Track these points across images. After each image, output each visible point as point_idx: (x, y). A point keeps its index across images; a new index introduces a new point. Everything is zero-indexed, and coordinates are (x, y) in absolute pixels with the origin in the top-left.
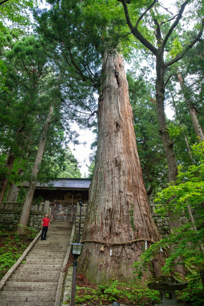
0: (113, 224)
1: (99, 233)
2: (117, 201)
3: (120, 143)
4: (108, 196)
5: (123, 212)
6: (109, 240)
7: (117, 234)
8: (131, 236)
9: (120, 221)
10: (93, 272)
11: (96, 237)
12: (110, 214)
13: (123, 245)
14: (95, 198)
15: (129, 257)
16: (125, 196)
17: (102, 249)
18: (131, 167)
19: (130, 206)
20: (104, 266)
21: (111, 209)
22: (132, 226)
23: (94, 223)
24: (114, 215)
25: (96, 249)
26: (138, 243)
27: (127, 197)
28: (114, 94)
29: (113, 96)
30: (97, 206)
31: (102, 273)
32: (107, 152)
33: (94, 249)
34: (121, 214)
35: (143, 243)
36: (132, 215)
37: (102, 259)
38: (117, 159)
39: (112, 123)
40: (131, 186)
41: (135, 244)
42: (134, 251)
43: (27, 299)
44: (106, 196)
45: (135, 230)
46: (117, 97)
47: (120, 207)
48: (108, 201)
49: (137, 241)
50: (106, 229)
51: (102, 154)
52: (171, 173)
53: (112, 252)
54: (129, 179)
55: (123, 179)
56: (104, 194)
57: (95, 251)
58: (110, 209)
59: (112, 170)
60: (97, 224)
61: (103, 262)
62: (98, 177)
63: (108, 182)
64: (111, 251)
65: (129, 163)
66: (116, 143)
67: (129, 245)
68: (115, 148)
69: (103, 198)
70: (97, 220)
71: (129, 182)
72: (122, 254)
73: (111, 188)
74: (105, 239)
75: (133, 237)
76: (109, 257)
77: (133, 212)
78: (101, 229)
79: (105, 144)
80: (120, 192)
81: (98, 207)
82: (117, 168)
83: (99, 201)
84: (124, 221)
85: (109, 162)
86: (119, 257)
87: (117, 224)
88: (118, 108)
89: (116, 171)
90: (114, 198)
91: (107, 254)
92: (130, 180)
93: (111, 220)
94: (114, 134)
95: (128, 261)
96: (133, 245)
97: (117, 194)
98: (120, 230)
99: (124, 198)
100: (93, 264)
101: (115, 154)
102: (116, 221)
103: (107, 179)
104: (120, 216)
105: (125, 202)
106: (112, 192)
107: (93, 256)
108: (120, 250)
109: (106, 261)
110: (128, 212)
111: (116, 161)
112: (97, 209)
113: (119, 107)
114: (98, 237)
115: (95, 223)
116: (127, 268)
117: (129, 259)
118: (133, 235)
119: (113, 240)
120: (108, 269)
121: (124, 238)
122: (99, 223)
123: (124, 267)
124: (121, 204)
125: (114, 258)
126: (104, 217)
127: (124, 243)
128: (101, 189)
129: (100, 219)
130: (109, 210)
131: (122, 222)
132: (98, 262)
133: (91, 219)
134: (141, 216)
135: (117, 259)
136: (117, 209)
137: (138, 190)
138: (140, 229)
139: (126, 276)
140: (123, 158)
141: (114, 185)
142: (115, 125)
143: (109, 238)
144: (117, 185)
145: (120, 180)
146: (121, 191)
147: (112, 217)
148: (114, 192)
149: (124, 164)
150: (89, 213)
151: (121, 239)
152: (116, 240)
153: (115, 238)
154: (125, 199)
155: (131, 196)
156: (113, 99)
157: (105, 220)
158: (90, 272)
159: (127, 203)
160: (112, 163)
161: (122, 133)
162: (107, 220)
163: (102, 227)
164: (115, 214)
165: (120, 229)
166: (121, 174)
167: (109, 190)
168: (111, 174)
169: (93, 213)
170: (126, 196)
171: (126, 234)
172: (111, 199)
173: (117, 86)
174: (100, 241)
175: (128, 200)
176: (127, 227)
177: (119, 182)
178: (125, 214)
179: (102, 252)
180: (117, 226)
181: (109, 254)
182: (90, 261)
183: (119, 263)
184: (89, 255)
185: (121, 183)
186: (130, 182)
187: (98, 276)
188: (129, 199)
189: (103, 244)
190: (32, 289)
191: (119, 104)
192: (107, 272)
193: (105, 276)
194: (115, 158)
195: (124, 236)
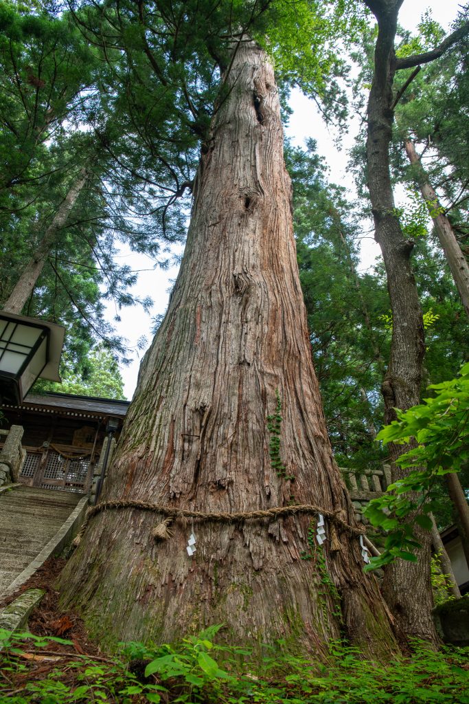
0: (209, 455)
1: (156, 478)
2: (229, 387)
3: (251, 242)
4: (202, 373)
5: (246, 421)
6: (189, 505)
7: (220, 487)
8: (269, 497)
9: (233, 447)
10: (116, 610)
11: (143, 490)
12: (201, 422)
13: (239, 523)
14: (157, 378)
15: (258, 564)
16: (256, 376)
17: (161, 529)
18: (279, 303)
19: (270, 405)
20: (159, 591)
21: (208, 409)
22: (273, 463)
23: (141, 449)
24: (216, 429)
25: (138, 532)
26: (293, 519)
27: (263, 379)
28: (247, 136)
29: (241, 141)
30: (161, 398)
31: (147, 614)
32: (211, 261)
33: (131, 531)
34: (241, 426)
35: (310, 519)
36: (278, 431)
37: (155, 564)
38: (240, 277)
39: (235, 197)
40: (278, 351)
41: (281, 520)
42: (278, 544)
44: (194, 372)
45: (284, 475)
46: (254, 143)
47: (239, 406)
48: (198, 386)
49: (290, 512)
50: (181, 472)
51: (193, 269)
52: (405, 324)
53: (197, 546)
54: (273, 331)
55: (253, 330)
56: (189, 367)
57: (134, 536)
58: (203, 408)
59: (221, 305)
60: (152, 449)
61: (159, 575)
62: (173, 325)
63: (204, 335)
64: (192, 540)
65: (276, 292)
66: (240, 240)
67: (261, 523)
68: (237, 254)
69: (183, 378)
70: (154, 438)
71: (271, 339)
72: (233, 552)
73: (214, 351)
74: (173, 499)
75: (275, 499)
76: (181, 560)
77: (279, 421)
78: (164, 468)
79: (208, 244)
80: (242, 363)
81: (163, 403)
82: (238, 300)
83: (168, 386)
84: (246, 447)
85: (213, 284)
86: (219, 564)
87: (222, 455)
88: (255, 166)
89: (233, 307)
90: (219, 377)
91: (176, 549)
93: (202, 442)
94: (236, 220)
95: (254, 579)
96: (276, 526)
97: (230, 368)
98: (232, 475)
99: (252, 381)
100: (118, 580)
101: (236, 267)
102: (222, 445)
103: (204, 327)
104: (236, 433)
105: (256, 391)
106: (215, 361)
107: (121, 552)
108: (225, 539)
109: (170, 574)
110: (263, 420)
111: (237, 282)
112: (158, 407)
113: (258, 164)
115: (148, 448)
116: (247, 602)
117: (258, 571)
118: (274, 493)
119: (202, 506)
120: (174, 603)
121: (245, 501)
122: (161, 447)
123: (234, 600)
124: (240, 396)
125: (203, 565)
126: (179, 431)
127: (243, 514)
128: (181, 352)
129: (167, 435)
130: (200, 411)
131: (240, 449)
132: (139, 575)
133: (135, 436)
134: (307, 438)
135: (211, 569)
136: (226, 410)
137: (297, 365)
138: (300, 476)
139: (241, 634)
140: (258, 278)
141: (225, 342)
142: (242, 202)
143: (191, 500)
144: (233, 345)
145: (245, 331)
146: (245, 361)
147: (208, 434)
148: (221, 362)
149: (259, 292)
150: (131, 421)
151: (233, 504)
152: (214, 506)
153: (211, 499)
154: (257, 384)
155: (276, 377)
156: (241, 148)
157: (184, 441)
158: (101, 608)
159: (263, 396)
160: (223, 286)
161: (259, 222)
162: (190, 442)
163: (170, 462)
164: (219, 426)
165: (233, 473)
166: (249, 316)
167: (205, 356)
168: (217, 314)
169: (143, 419)
170: (259, 374)
171: (250, 487)
172: (209, 381)
173: (255, 122)
174: (155, 503)
175: (267, 386)
176: (258, 466)
177: (242, 336)
178: (253, 425)
179: (159, 540)
180: (221, 460)
181: (185, 550)
182: (109, 570)
183: (217, 585)
184: (109, 549)
185: (245, 341)
186: (275, 340)
187: (132, 625)
188: (270, 385)
189: (164, 514)
191: (258, 158)
192: (170, 611)
193: (160, 630)
194: (235, 276)
195: (244, 495)
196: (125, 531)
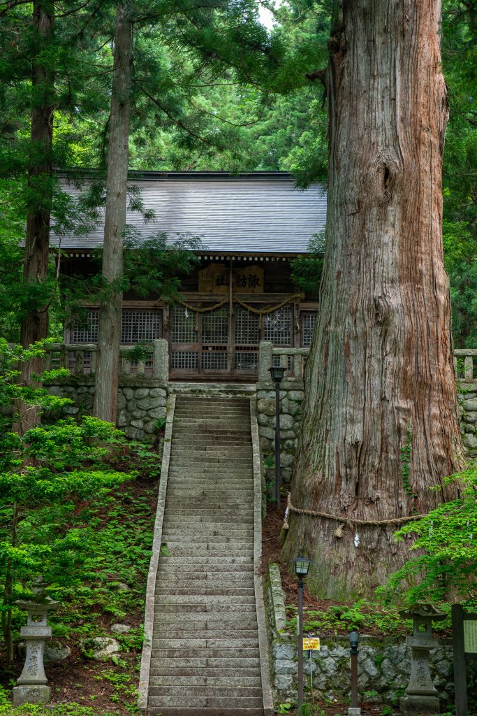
0: (364, 477)
1: (332, 496)
2: (374, 423)
3: (390, 244)
4: (354, 408)
5: (387, 453)
6: (354, 513)
7: (372, 502)
8: (401, 508)
9: (379, 472)
10: (321, 578)
11: (325, 505)
12: (357, 453)
13: (383, 527)
14: (322, 408)
15: (394, 550)
16: (394, 412)
17: (339, 532)
18: (415, 328)
19: (403, 437)
20: (342, 567)
21: (360, 444)
22: (404, 485)
23: (319, 474)
24: (367, 458)
25: (326, 533)
27: (398, 414)
29: (379, 41)
30: (327, 431)
31: (338, 579)
32: (353, 271)
33: (322, 533)
34: (383, 456)
36: (408, 460)
37: (338, 552)
38: (381, 302)
39: (373, 170)
40: (412, 384)
43: (206, 624)
44: (348, 408)
45: (411, 494)
47: (382, 439)
48: (353, 421)
49: (413, 520)
50: (347, 488)
51: (338, 277)
53: (360, 540)
54: (407, 364)
55: (391, 364)
56: (344, 402)
57: (324, 535)
58: (357, 443)
59: (365, 336)
60: (326, 476)
61: (341, 559)
63: (353, 369)
64: (357, 538)
65: (412, 314)
66: (380, 245)
67: (396, 526)
68: (377, 265)
69: (341, 411)
70: (327, 466)
71: (406, 373)
72: (381, 543)
73: (362, 387)
74: (344, 510)
75: (405, 510)
76: (352, 549)
77: (409, 452)
78: (336, 490)
79: (350, 242)
80: (383, 399)
81: (329, 436)
82: (379, 331)
83: (331, 419)
84: (387, 472)
85: (357, 310)
86: (373, 551)
87: (372, 479)
88: (395, 100)
89: (375, 341)
90: (367, 414)
91: (348, 542)
92: (409, 368)
93: (359, 468)
94: (375, 211)
95: (392, 560)
97: (376, 402)
98: (378, 494)
99: (391, 417)
100: (320, 562)
101: (377, 286)
102: (371, 471)
103: (352, 359)
104: (380, 461)
105: (394, 425)
106: (363, 397)
107: (319, 546)
108: (376, 536)
109: (347, 558)
110: (398, 451)
111: (377, 306)
112: (326, 439)
113: (398, 98)
114: (330, 507)
115: (324, 476)
116: (387, 572)
117: (394, 555)
118: (404, 506)
119: (362, 515)
120: (350, 573)
121: (386, 510)
122: (332, 475)
123: (381, 571)
124: (382, 431)
125: (364, 551)
126: (342, 462)
127: (385, 521)
128: (337, 386)
129: (335, 464)
130: (355, 445)
131: (384, 474)
132: (330, 560)
133: (313, 462)
134: (428, 462)
135: (369, 555)
136: (372, 444)
137: (428, 392)
138: (421, 494)
140: (395, 299)
141: (369, 378)
143: (355, 509)
144: (376, 382)
145: (385, 367)
146: (385, 397)
147: (362, 462)
148: (367, 399)
149: (396, 320)
150: (308, 445)
151: (380, 514)
152: (369, 515)
153: (367, 509)
154: (394, 420)
155: (409, 410)
157: (346, 468)
158: (314, 577)
159: (398, 430)
160: (366, 313)
161: (398, 210)
162: (350, 468)
163: (338, 485)
164: (369, 455)
165: (379, 491)
166: (388, 348)
167: (356, 391)
168: (362, 348)
169: (317, 449)
170: (395, 411)
171: (390, 501)
172: (359, 417)
174: (333, 515)
175: (401, 421)
176: (395, 486)
177: (383, 372)
178: (392, 456)
179: (338, 538)
180: (371, 483)
181: (354, 543)
182: (314, 556)
183: (372, 563)
184: (311, 542)
185: (385, 376)
186: (409, 373)
187: (330, 585)
188: (404, 419)
189: (341, 522)
190: (208, 608)
191: (398, 81)
192: (349, 577)
193: (345, 587)
194: (375, 300)
195: (386, 506)
196: (318, 532)
